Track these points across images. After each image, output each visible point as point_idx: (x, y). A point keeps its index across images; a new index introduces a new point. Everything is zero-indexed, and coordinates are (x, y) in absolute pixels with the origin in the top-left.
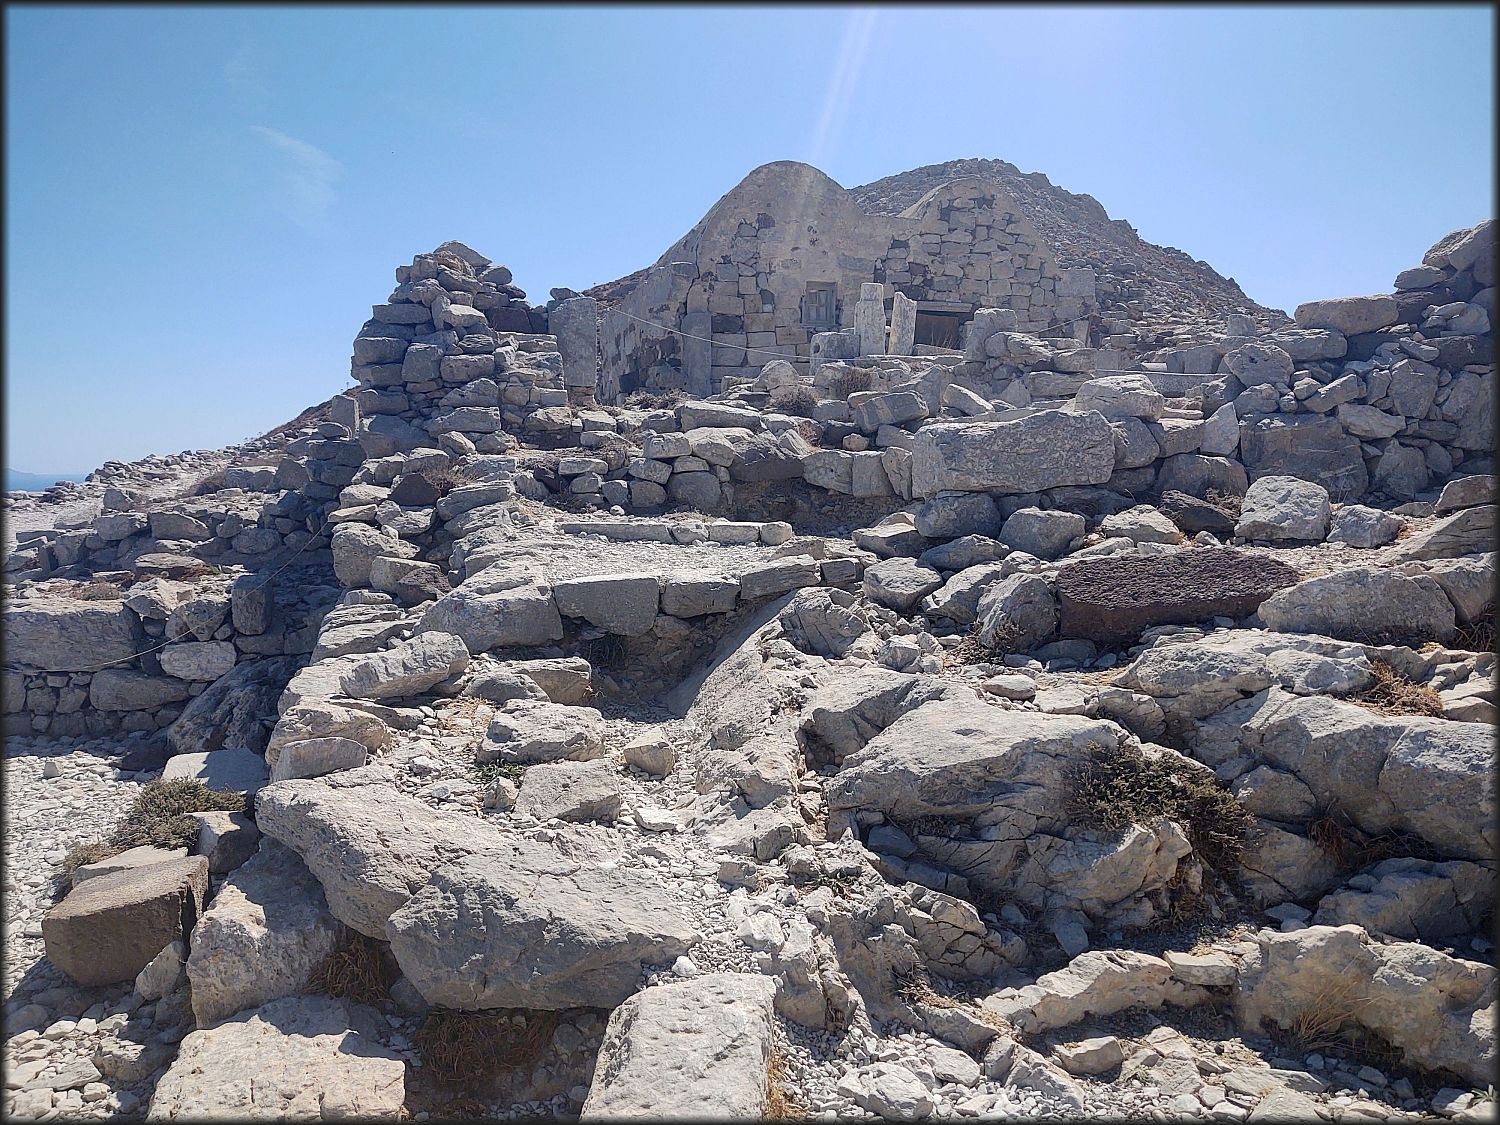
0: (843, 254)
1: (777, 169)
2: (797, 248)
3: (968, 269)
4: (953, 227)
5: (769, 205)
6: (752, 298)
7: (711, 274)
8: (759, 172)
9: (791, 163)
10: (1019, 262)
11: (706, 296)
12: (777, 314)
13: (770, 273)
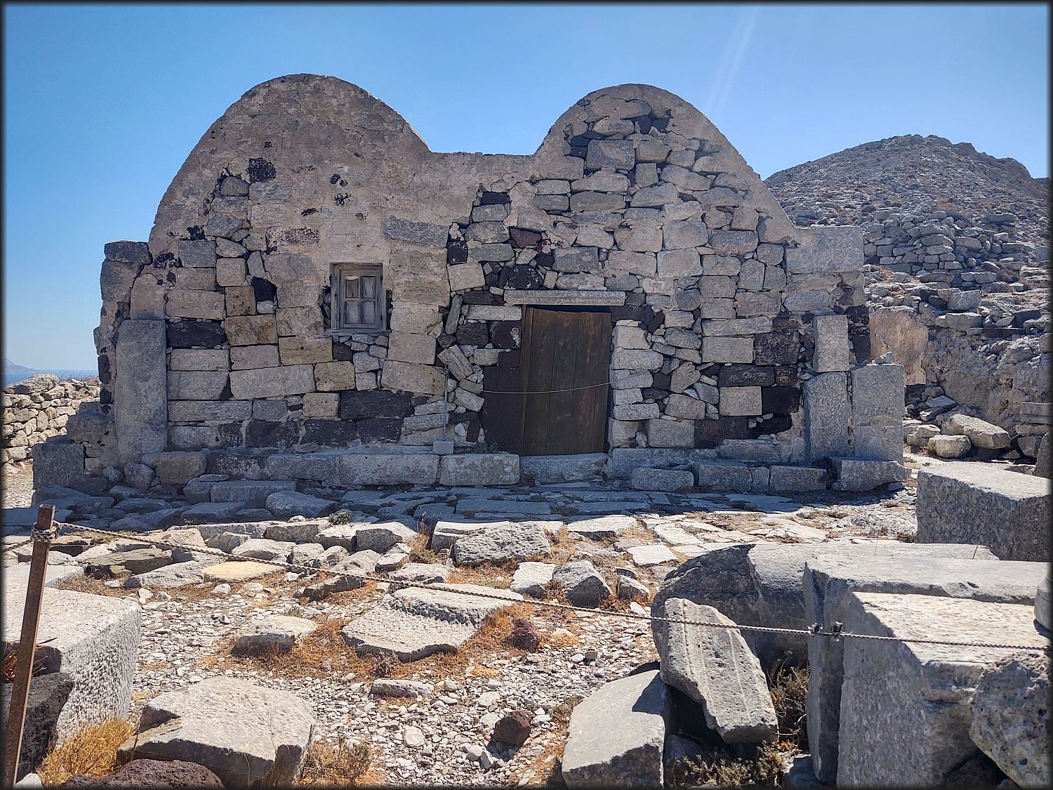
0: (393, 218)
1: (282, 87)
2: (310, 211)
3: (621, 235)
4: (591, 165)
5: (268, 145)
6: (237, 292)
7: (170, 256)
8: (254, 94)
9: (306, 78)
10: (715, 219)
11: (160, 292)
12: (280, 316)
13: (268, 251)
